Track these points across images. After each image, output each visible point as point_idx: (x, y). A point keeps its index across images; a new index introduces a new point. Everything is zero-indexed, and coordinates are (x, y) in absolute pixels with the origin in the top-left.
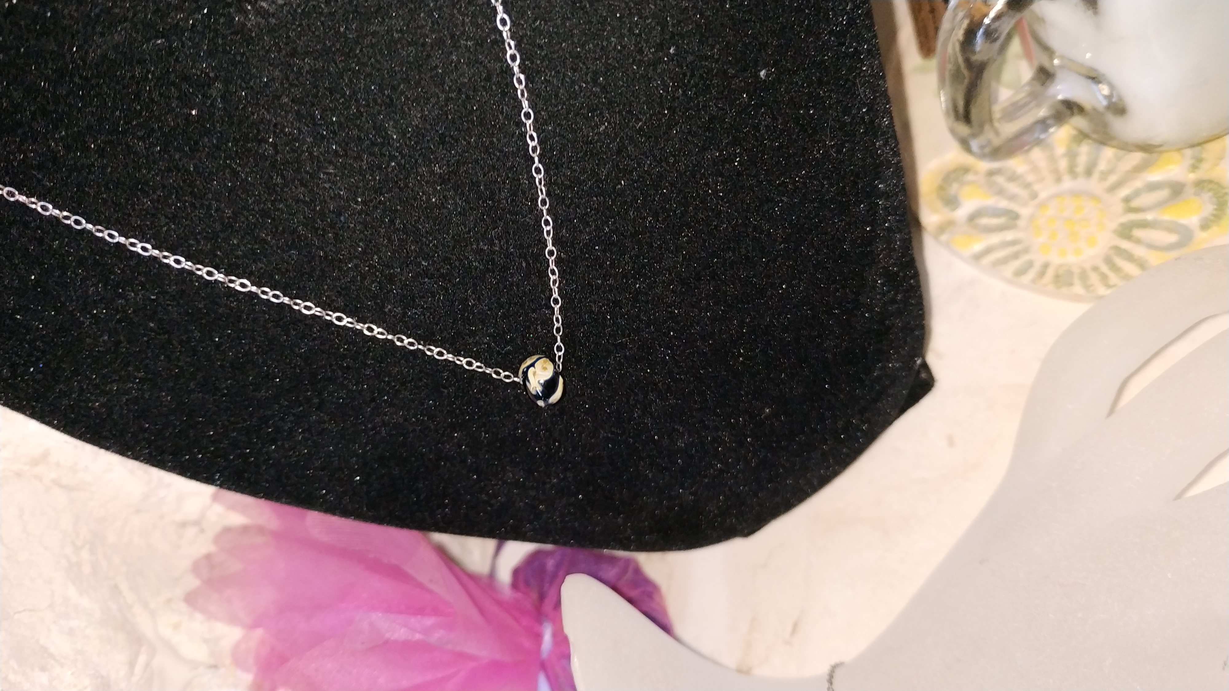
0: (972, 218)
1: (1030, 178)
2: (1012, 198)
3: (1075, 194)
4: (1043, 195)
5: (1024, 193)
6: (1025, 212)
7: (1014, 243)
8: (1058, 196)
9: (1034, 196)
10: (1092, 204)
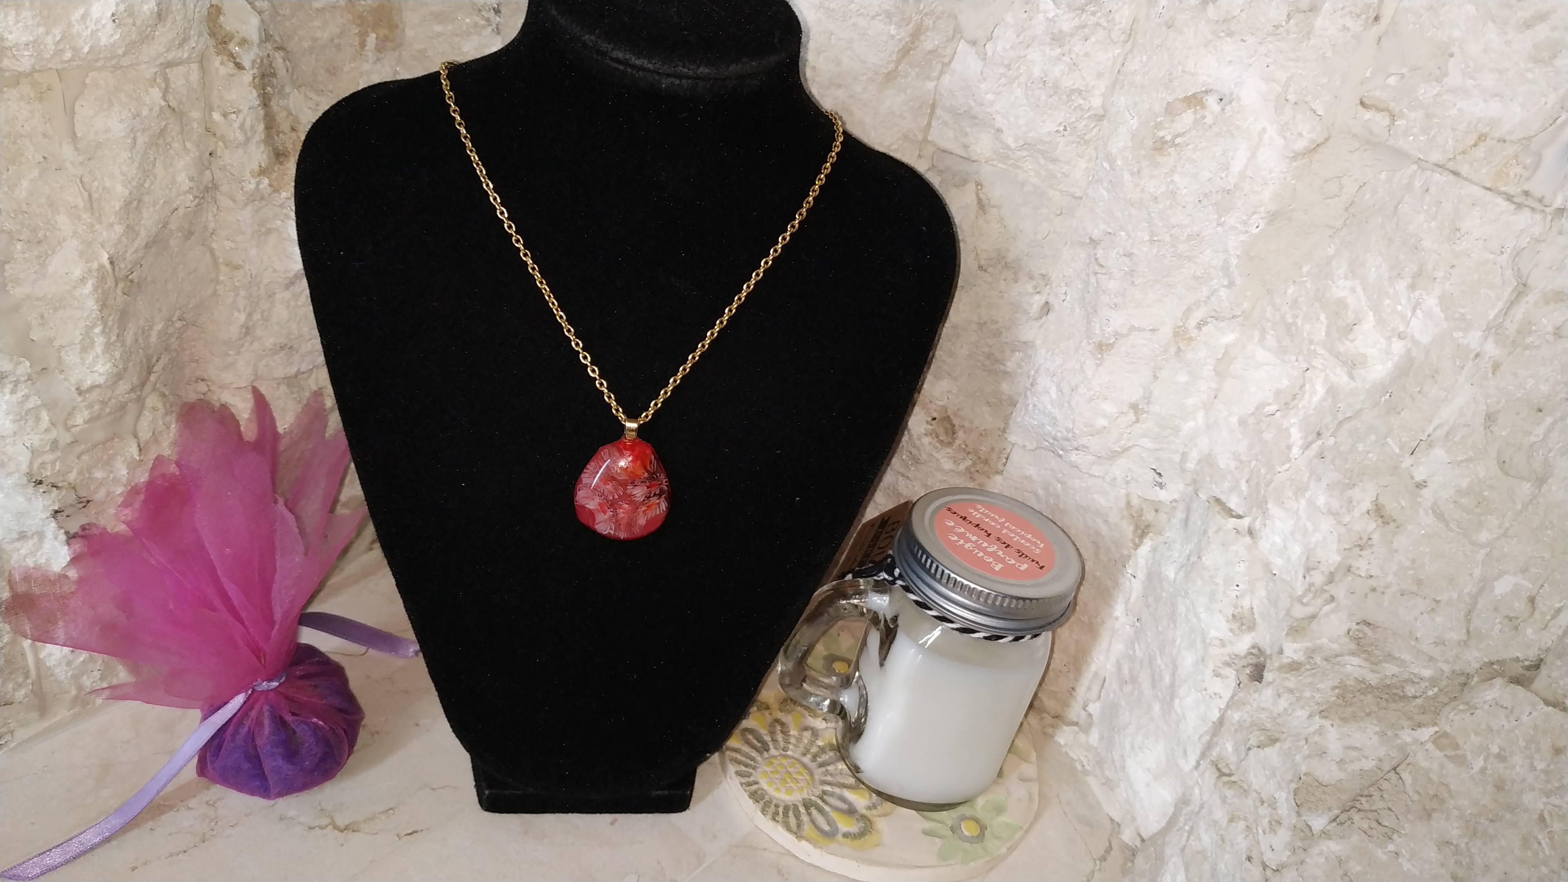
0: (745, 730)
1: (793, 740)
3: (805, 766)
4: (789, 753)
5: (782, 744)
6: (773, 751)
7: (753, 759)
8: (797, 759)
9: (785, 749)
10: (808, 777)
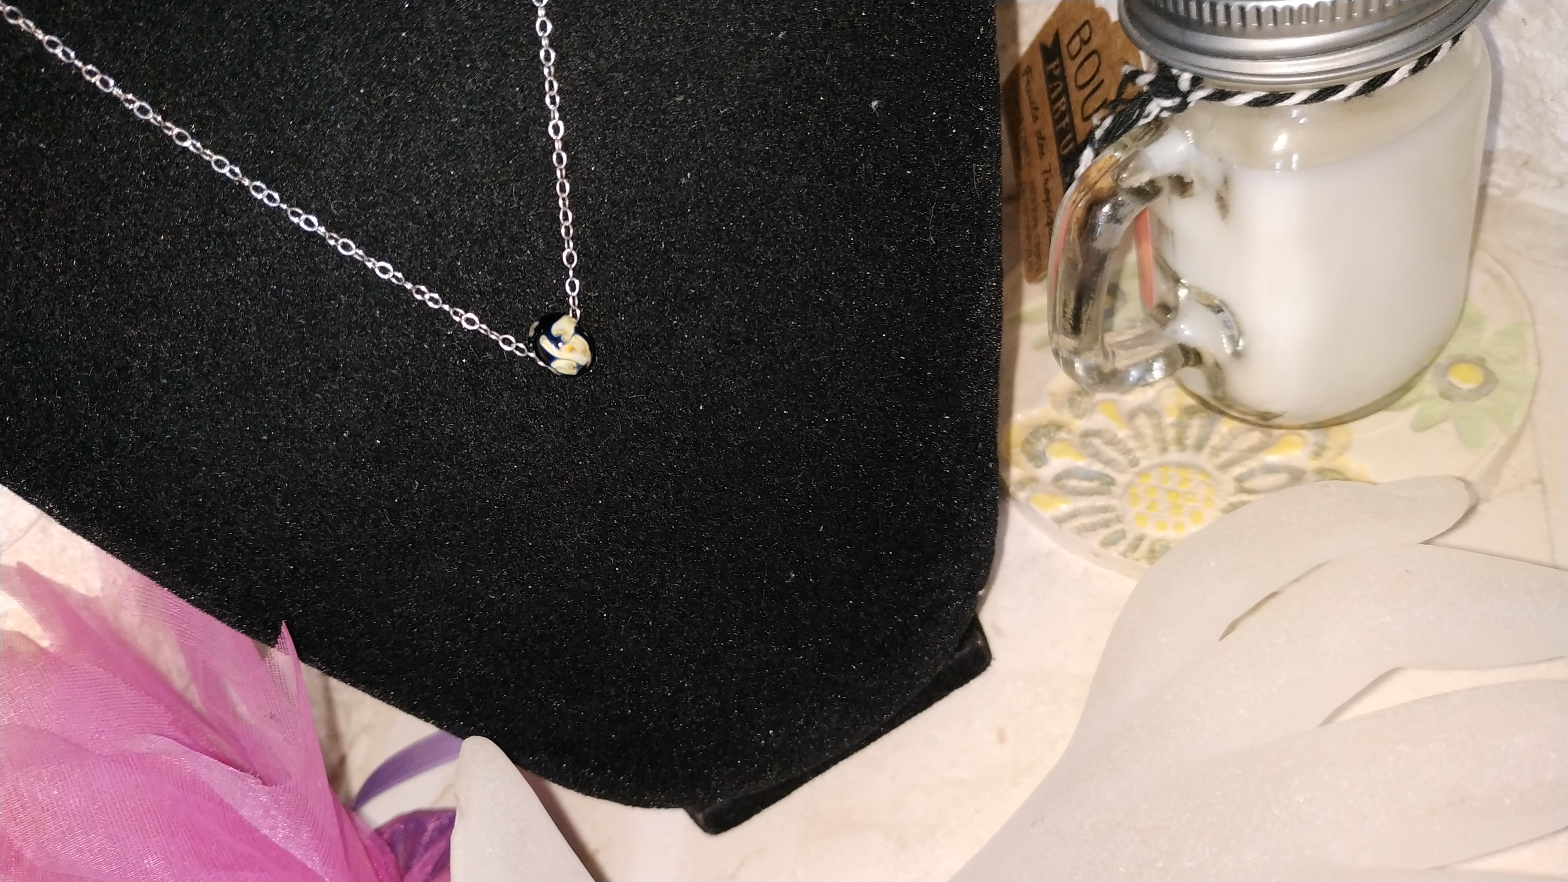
0: (1058, 478)
1: (1132, 444)
2: (1108, 463)
3: (1180, 466)
4: (1144, 463)
5: (1122, 459)
6: (1122, 479)
7: (1105, 509)
8: (1163, 465)
9: (1134, 463)
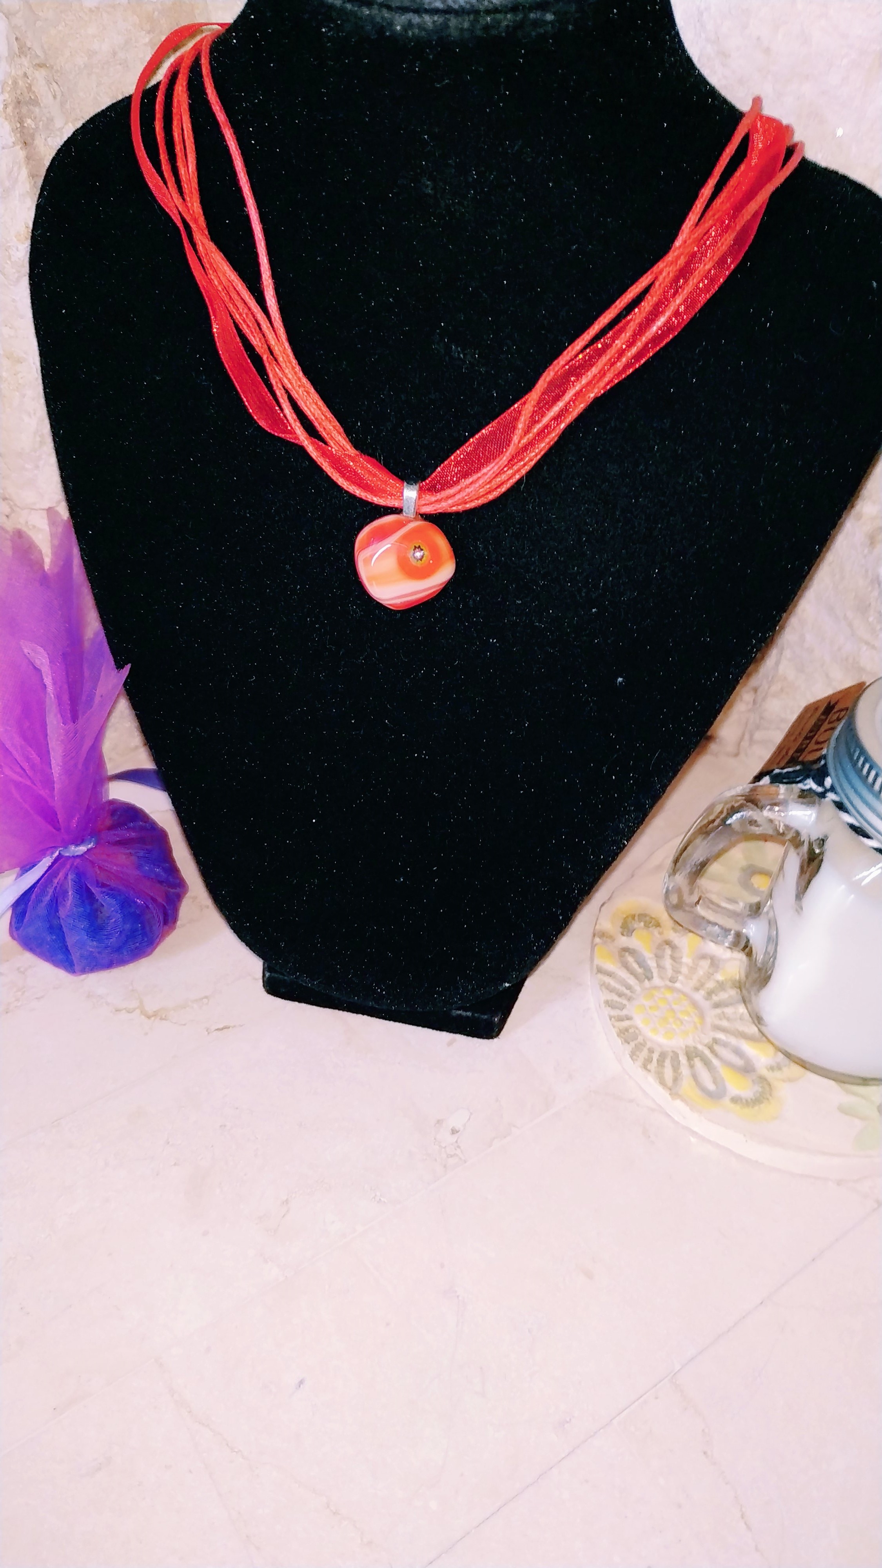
0: (626, 950)
1: (684, 970)
2: (661, 967)
3: (695, 1004)
4: (678, 985)
5: (670, 973)
6: (656, 981)
7: (629, 987)
9: (673, 980)
10: (696, 1019)
